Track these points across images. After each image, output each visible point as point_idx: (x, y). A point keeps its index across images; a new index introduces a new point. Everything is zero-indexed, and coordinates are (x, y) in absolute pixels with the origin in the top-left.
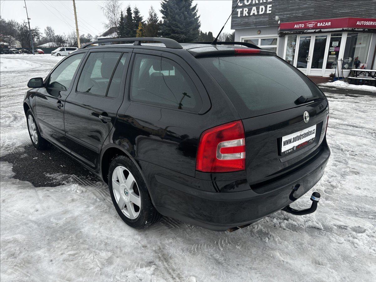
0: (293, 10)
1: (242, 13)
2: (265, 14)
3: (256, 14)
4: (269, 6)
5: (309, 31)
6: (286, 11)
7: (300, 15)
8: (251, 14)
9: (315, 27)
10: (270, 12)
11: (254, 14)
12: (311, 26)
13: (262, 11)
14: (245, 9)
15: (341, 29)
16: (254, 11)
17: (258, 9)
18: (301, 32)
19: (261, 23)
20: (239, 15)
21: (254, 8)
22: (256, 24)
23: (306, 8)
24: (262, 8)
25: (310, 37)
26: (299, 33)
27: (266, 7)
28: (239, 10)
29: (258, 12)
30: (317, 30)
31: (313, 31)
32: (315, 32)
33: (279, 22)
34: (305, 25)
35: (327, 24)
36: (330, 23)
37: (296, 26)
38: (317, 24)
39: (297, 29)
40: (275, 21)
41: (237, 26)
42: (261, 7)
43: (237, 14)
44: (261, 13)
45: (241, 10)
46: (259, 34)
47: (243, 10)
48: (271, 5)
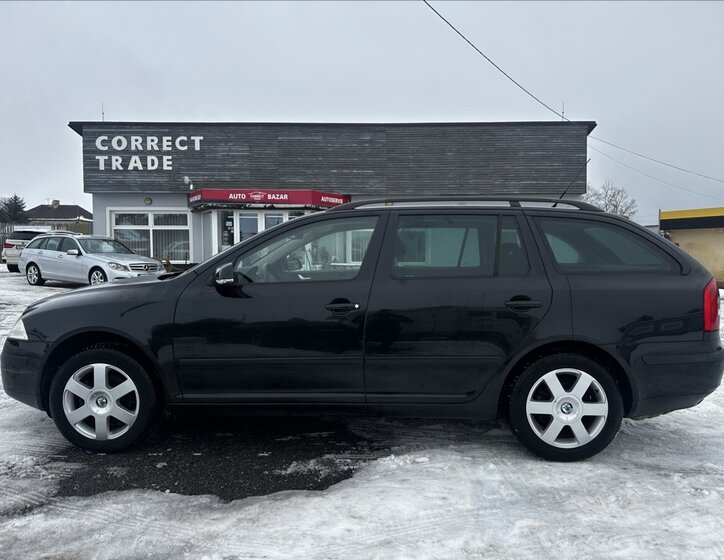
0: (213, 169)
1: (108, 163)
2: (160, 170)
3: (141, 168)
4: (165, 158)
5: (253, 205)
6: (202, 170)
7: (228, 178)
8: (131, 168)
9: (264, 200)
10: (170, 168)
11: (136, 169)
12: (257, 197)
13: (153, 165)
14: (114, 158)
15: (303, 206)
16: (135, 162)
17: (144, 161)
18: (239, 205)
19: (153, 186)
20: (102, 167)
21: (135, 158)
22: (142, 186)
23: (234, 169)
24: (153, 161)
25: (256, 215)
26: (239, 208)
27: (160, 160)
28: (102, 159)
29: (145, 165)
30: (268, 205)
31: (262, 205)
32: (265, 208)
33: (191, 187)
34: (248, 196)
35: (282, 197)
36: (286, 197)
37: (231, 196)
38: (266, 196)
39: (233, 201)
40: (185, 185)
41: (97, 187)
42: (149, 158)
43: (98, 164)
44: (150, 168)
45: (107, 158)
46: (150, 205)
47: (110, 159)
48: (170, 157)
